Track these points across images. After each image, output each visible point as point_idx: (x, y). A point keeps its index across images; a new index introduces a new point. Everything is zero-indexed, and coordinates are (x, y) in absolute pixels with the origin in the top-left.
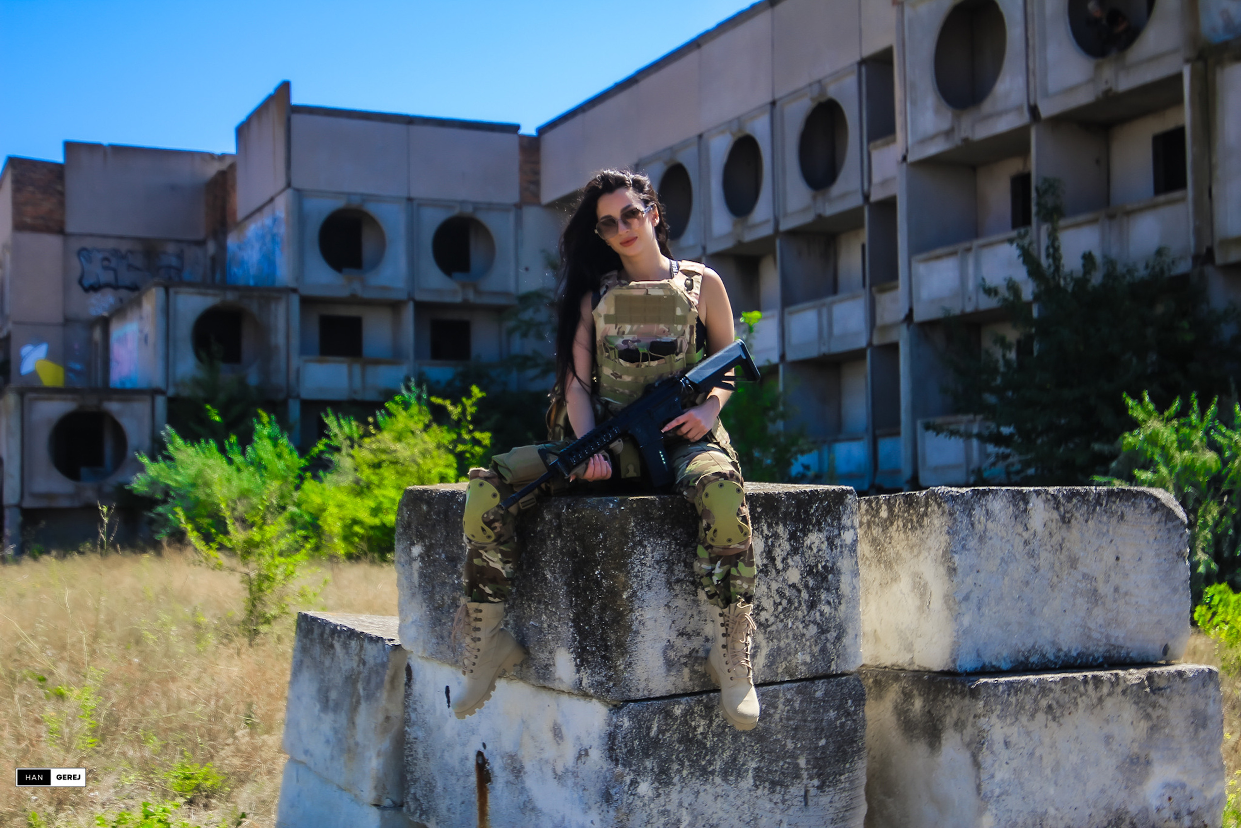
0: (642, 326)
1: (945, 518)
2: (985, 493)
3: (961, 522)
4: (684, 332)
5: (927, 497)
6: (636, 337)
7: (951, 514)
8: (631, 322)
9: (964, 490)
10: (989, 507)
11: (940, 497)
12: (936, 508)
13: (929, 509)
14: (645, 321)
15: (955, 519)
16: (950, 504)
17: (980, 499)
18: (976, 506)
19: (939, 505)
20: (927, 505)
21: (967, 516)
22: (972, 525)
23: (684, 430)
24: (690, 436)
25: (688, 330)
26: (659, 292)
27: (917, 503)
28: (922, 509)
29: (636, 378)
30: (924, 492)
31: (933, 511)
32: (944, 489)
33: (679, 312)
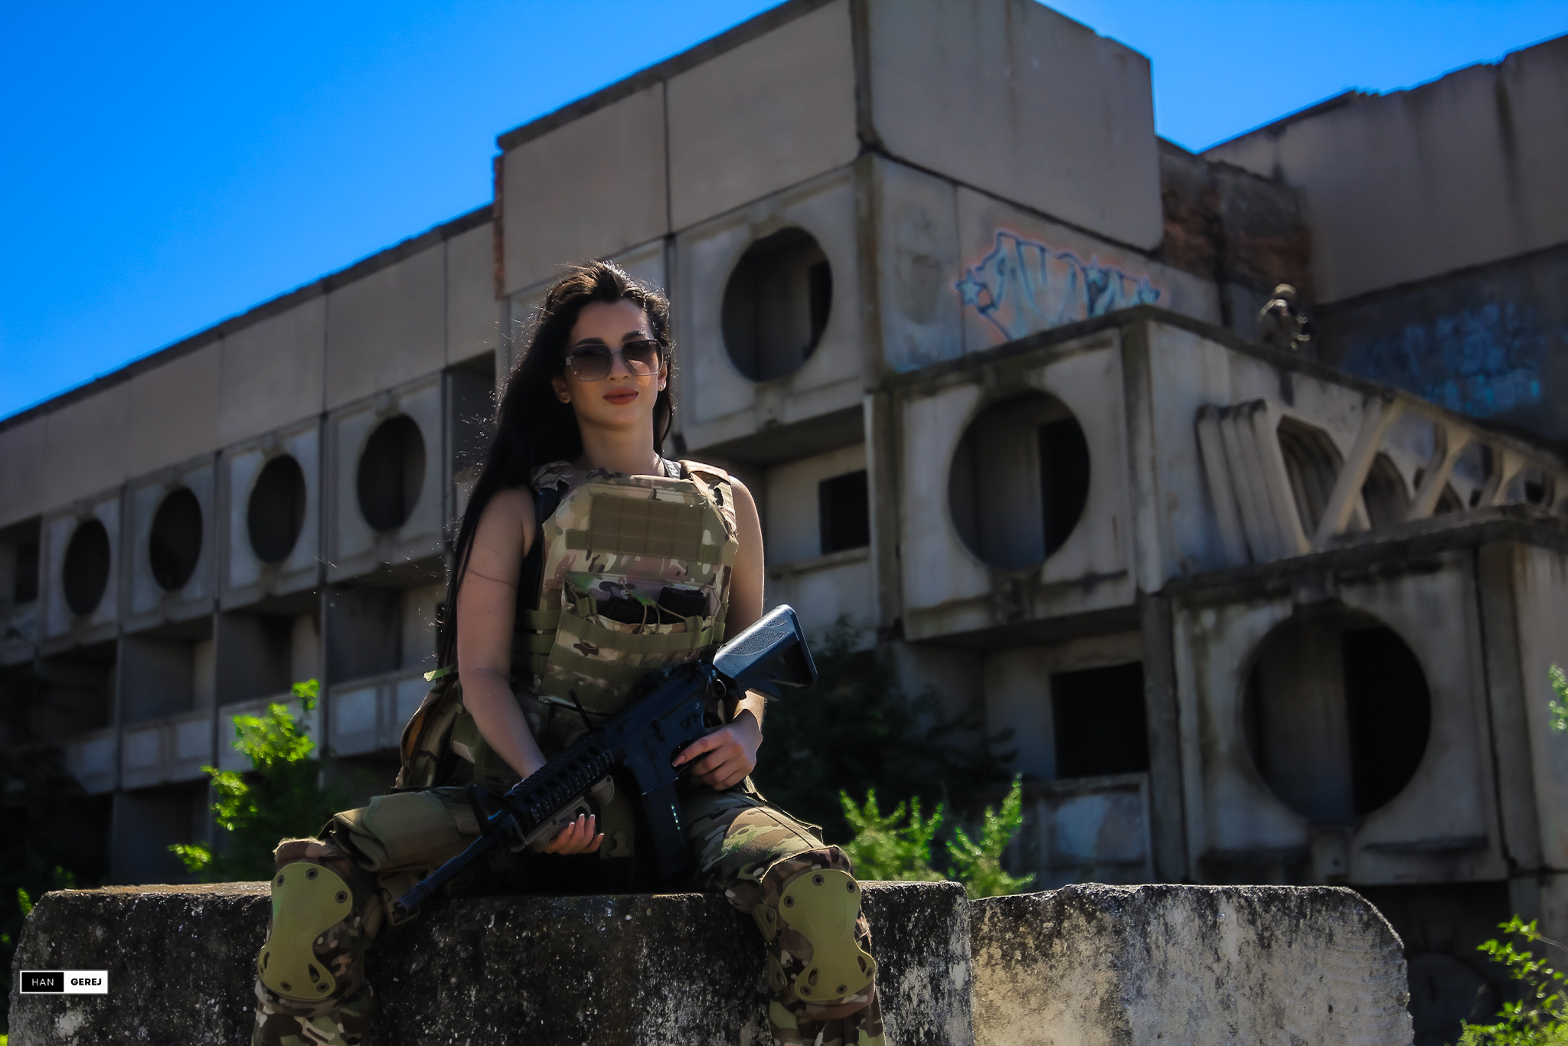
0: (638, 559)
1: (1104, 941)
2: (1162, 894)
3: (1133, 945)
4: (714, 579)
5: (1060, 903)
6: (625, 581)
7: (1118, 932)
8: (618, 550)
9: (1132, 889)
10: (1169, 919)
11: (1092, 902)
12: (1082, 921)
13: (1066, 924)
14: (644, 550)
15: (1124, 941)
16: (1116, 913)
17: (1155, 904)
18: (1152, 916)
19: (1090, 917)
20: (1060, 915)
21: (1140, 935)
22: (1148, 951)
23: (714, 761)
24: (721, 775)
25: (720, 575)
26: (677, 498)
27: (1036, 913)
28: (1050, 925)
29: (626, 657)
30: (1049, 894)
31: (1076, 928)
32: (1093, 887)
33: (707, 539)
